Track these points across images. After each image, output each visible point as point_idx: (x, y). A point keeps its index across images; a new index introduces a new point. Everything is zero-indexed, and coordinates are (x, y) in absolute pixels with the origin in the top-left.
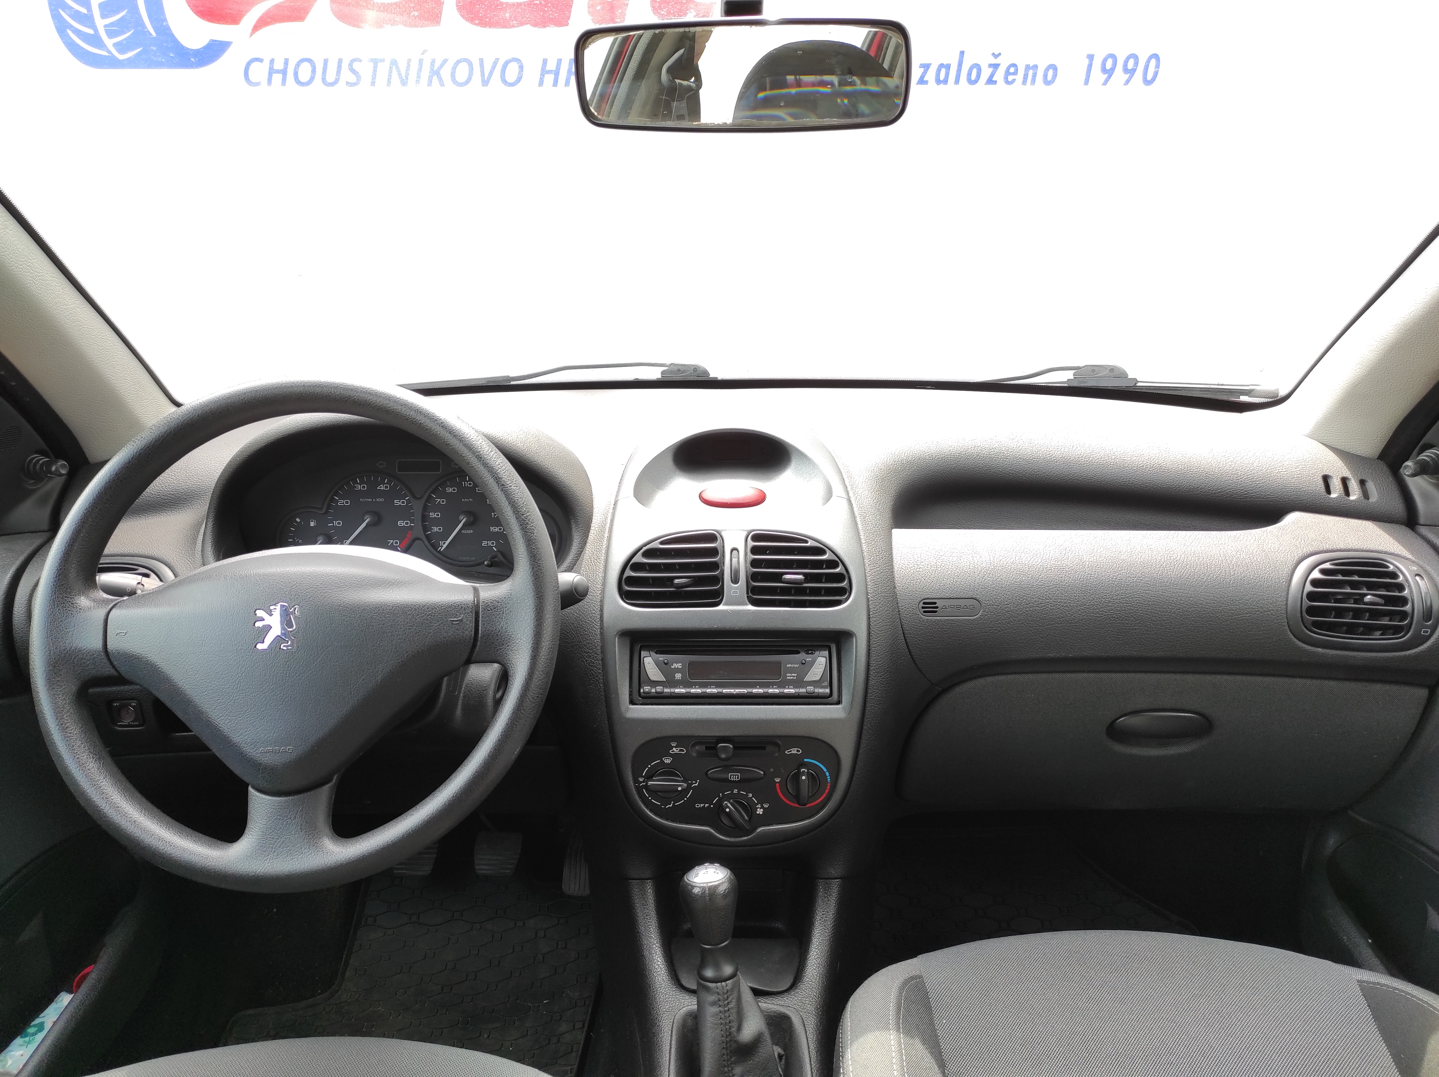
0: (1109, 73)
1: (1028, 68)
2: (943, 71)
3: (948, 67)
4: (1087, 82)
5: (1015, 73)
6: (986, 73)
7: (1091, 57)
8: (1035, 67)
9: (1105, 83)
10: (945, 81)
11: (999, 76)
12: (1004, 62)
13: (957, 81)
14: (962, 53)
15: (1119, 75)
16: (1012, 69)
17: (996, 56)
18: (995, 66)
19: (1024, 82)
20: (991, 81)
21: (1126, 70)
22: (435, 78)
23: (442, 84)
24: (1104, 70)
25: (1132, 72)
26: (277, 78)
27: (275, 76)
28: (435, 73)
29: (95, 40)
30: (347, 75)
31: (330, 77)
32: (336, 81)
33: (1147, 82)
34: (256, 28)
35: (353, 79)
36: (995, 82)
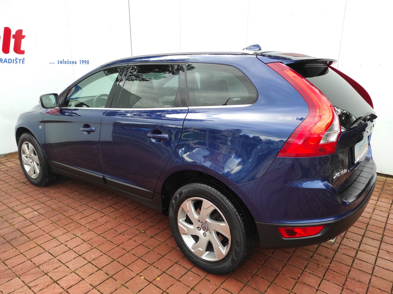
0: (83, 63)
1: (72, 62)
2: (61, 62)
3: (62, 61)
4: (80, 64)
5: (71, 62)
6: (67, 62)
7: (80, 60)
8: (73, 62)
9: (83, 64)
10: (62, 63)
11: (69, 63)
12: (69, 61)
13: (63, 63)
14: (63, 60)
15: (84, 63)
16: (70, 62)
17: (68, 60)
18: (68, 62)
19: (72, 64)
20: (68, 63)
21: (85, 62)
24: (82, 62)
25: (86, 63)
33: (88, 64)
36: (68, 64)
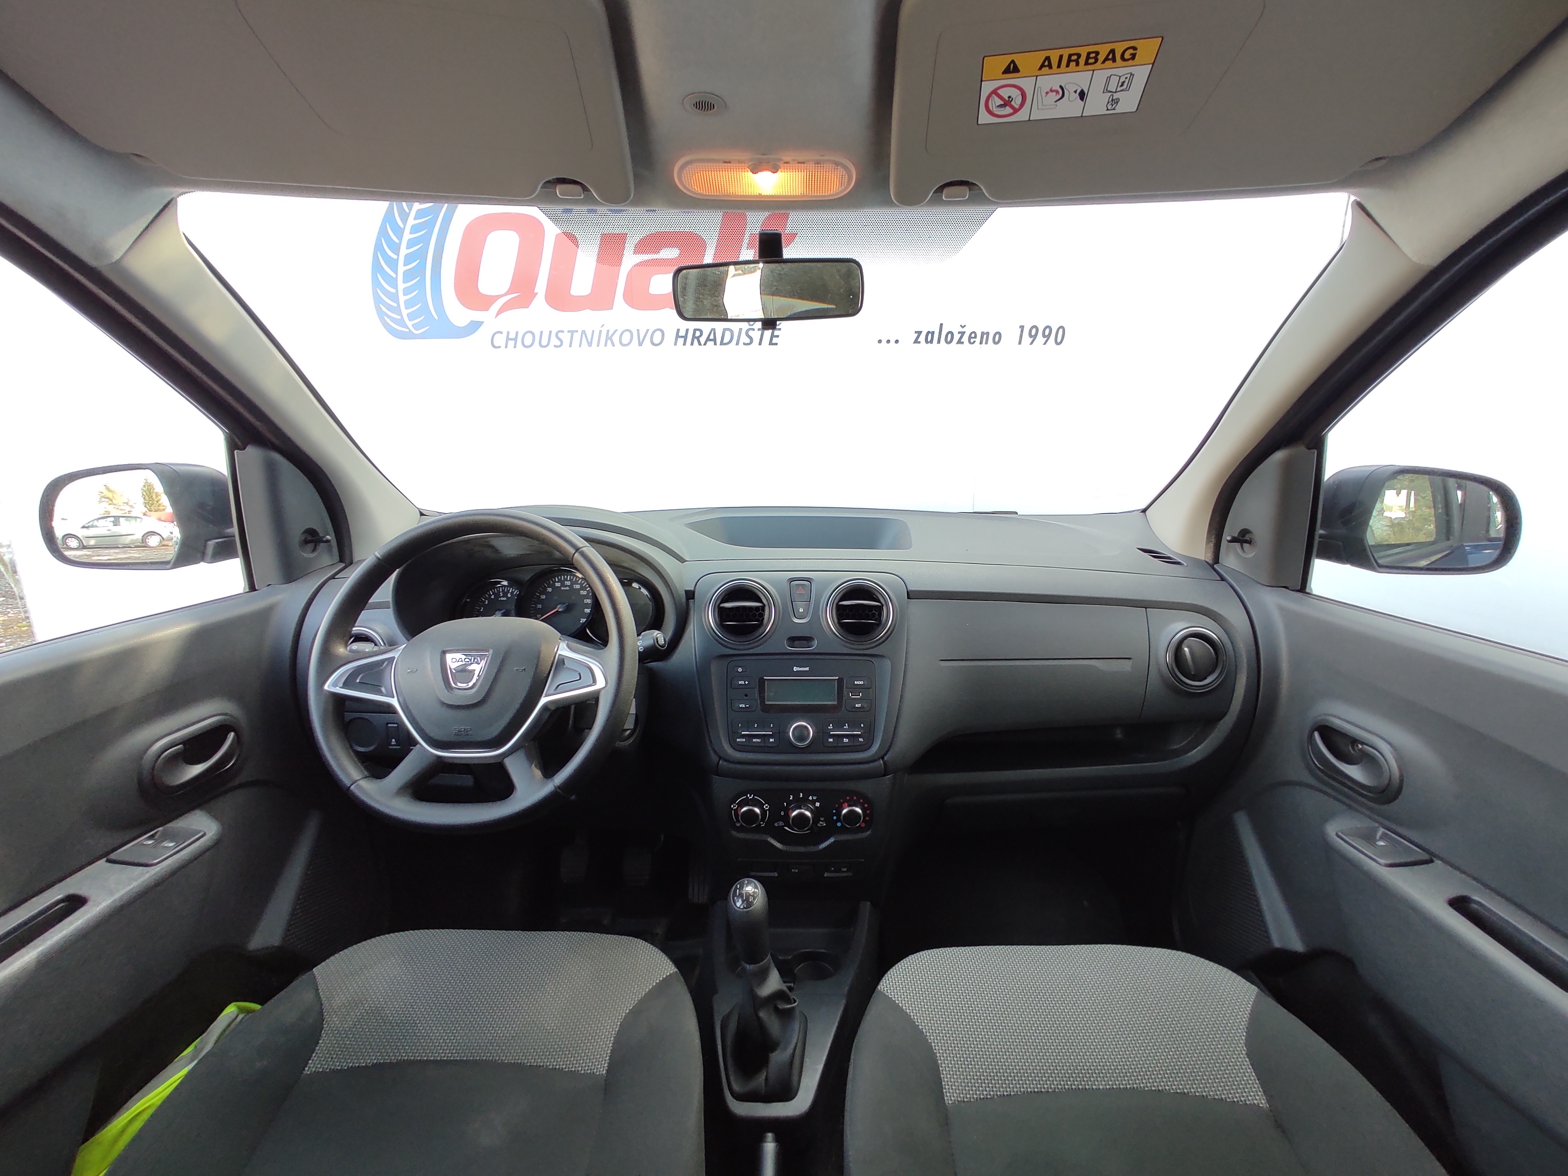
5: (975, 337)
6: (957, 337)
13: (939, 342)
16: (973, 336)
20: (960, 342)
22: (609, 342)
23: (613, 345)
26: (511, 343)
27: (509, 342)
28: (609, 338)
29: (402, 322)
30: (554, 341)
31: (544, 343)
32: (548, 345)
34: (499, 312)
35: (558, 343)
36: (963, 343)
